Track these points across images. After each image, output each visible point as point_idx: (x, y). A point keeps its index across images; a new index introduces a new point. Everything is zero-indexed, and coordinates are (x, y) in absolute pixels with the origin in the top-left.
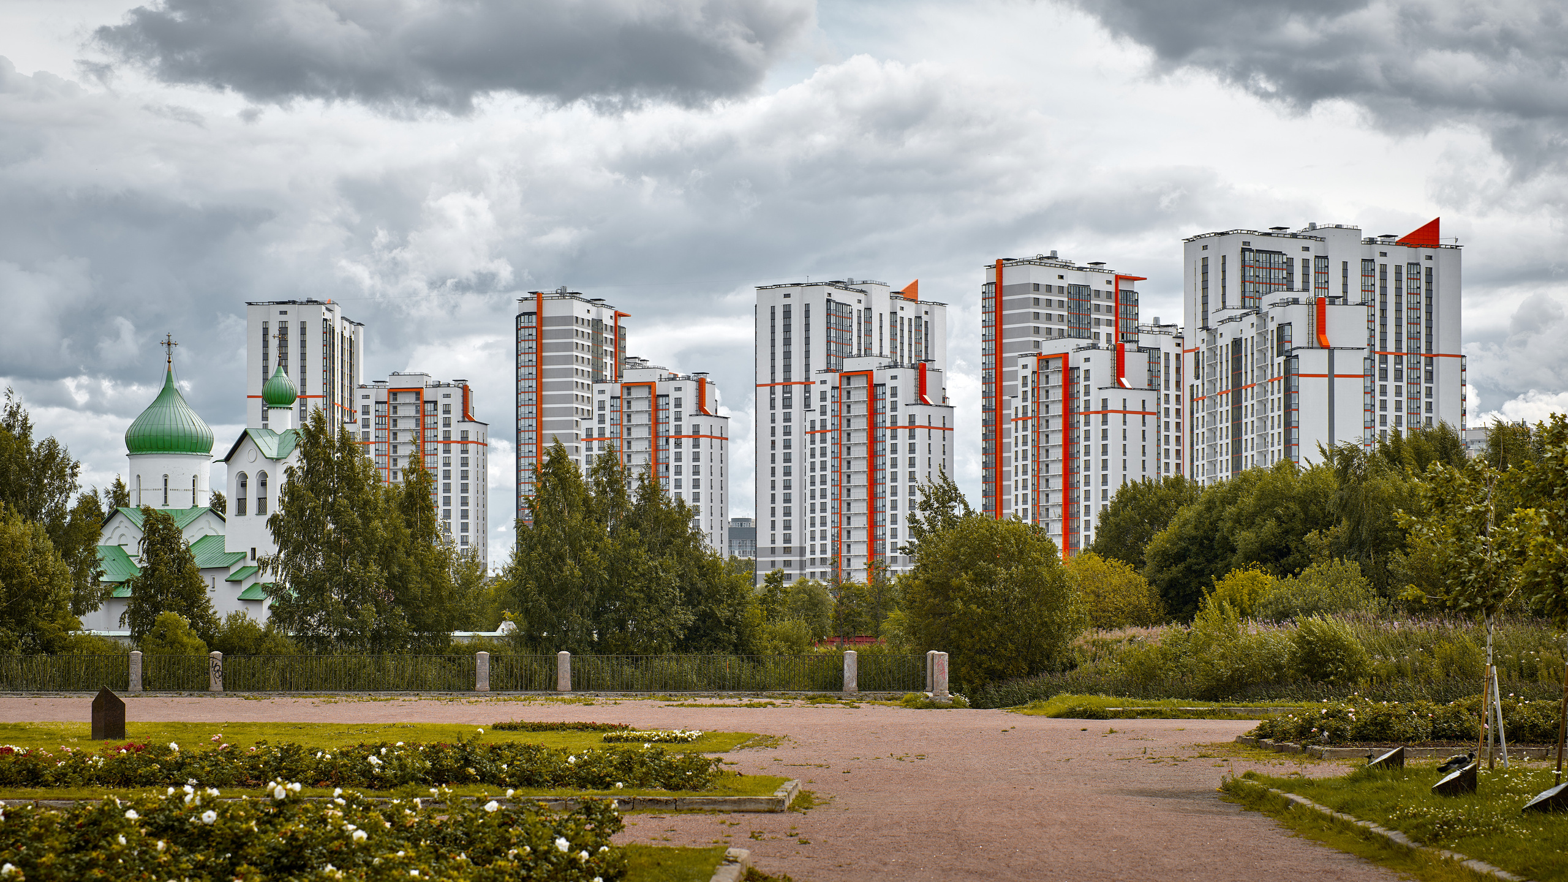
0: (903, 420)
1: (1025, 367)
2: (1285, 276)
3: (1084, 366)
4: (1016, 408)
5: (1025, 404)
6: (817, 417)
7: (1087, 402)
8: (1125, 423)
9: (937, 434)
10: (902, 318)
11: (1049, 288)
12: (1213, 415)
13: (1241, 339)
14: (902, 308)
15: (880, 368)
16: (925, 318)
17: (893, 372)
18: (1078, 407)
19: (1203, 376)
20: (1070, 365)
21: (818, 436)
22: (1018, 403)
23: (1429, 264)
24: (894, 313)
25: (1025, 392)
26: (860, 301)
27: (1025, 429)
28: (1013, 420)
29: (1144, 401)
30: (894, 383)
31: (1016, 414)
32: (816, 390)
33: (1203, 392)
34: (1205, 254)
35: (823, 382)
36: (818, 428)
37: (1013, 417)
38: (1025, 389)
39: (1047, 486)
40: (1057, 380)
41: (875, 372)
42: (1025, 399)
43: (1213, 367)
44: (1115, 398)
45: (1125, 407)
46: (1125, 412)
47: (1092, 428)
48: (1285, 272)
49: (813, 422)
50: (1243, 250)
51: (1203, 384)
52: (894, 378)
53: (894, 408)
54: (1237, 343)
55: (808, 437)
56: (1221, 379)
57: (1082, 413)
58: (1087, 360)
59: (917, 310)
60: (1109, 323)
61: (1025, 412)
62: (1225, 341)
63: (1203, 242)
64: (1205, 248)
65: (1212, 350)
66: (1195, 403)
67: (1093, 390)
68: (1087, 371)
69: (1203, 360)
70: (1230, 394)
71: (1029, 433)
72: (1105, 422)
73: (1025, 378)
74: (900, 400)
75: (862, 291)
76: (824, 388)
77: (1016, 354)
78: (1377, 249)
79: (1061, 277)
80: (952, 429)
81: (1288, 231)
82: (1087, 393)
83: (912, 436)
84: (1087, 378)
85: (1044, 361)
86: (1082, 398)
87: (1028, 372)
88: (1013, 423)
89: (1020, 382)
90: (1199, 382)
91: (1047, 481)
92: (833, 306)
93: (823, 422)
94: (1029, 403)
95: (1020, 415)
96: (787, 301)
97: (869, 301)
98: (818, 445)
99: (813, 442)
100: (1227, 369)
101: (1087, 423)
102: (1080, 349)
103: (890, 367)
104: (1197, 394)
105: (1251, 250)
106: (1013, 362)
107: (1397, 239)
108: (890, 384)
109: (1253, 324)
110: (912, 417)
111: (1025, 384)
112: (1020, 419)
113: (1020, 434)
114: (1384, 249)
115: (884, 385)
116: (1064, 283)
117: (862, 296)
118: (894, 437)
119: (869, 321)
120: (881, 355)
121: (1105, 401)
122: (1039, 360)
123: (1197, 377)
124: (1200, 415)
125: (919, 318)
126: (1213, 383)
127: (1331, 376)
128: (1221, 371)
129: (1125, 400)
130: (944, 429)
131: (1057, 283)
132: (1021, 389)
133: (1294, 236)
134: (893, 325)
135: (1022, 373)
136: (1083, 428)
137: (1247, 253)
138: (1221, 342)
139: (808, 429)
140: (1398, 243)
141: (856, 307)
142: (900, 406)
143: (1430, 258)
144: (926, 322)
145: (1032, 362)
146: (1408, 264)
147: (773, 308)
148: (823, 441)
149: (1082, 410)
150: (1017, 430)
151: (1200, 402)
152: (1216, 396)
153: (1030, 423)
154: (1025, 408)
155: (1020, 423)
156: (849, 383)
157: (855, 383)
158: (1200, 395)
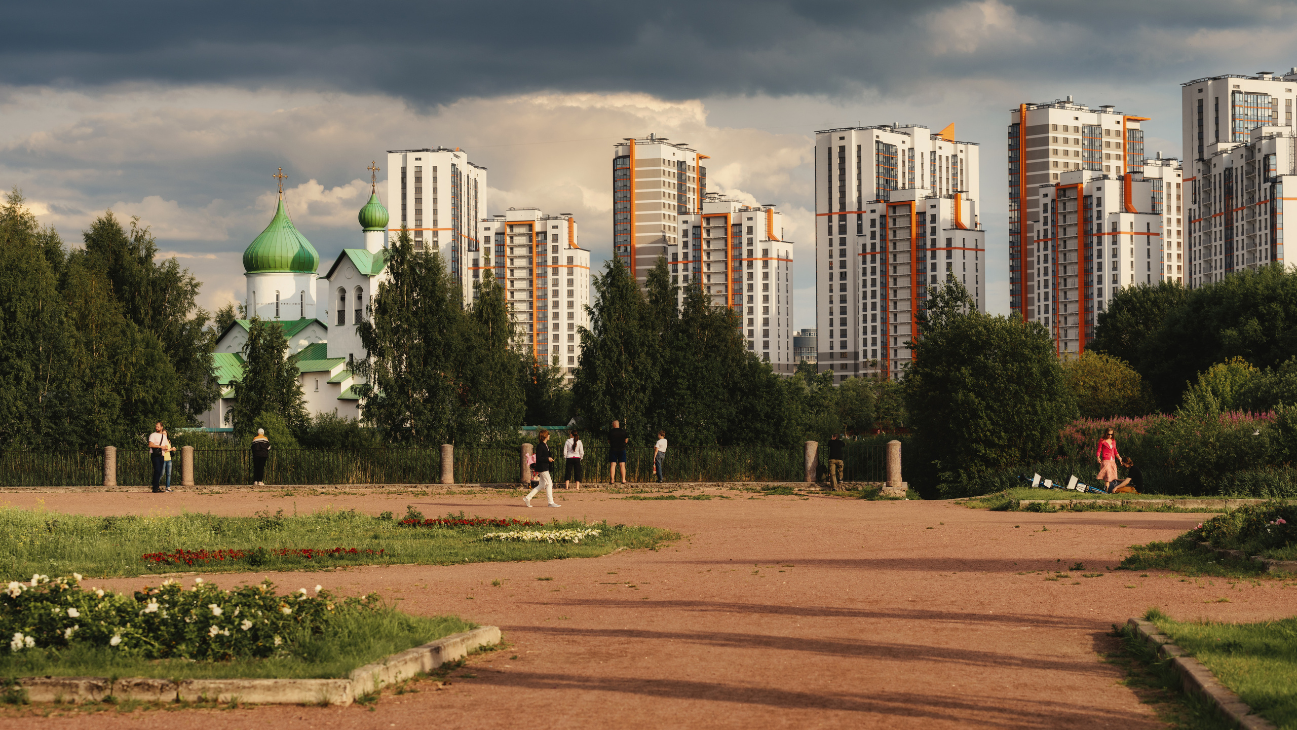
0: (941, 243)
1: (1046, 195)
2: (1270, 114)
3: (1096, 194)
4: (1039, 231)
5: (1046, 227)
6: (869, 242)
7: (1100, 226)
8: (1132, 243)
9: (970, 255)
10: (940, 157)
11: (1066, 128)
12: (1208, 235)
13: (1232, 168)
14: (940, 148)
15: (921, 198)
16: (960, 156)
17: (933, 201)
18: (1092, 229)
19: (1200, 201)
20: (1084, 194)
21: (869, 257)
22: (1040, 226)
24: (933, 153)
25: (1046, 218)
26: (904, 142)
27: (1046, 249)
28: (1035, 241)
29: (1148, 224)
30: (933, 211)
31: (1038, 237)
32: (867, 218)
33: (1199, 214)
34: (1200, 96)
35: (873, 211)
36: (868, 250)
37: (1036, 238)
38: (1045, 215)
39: (1065, 298)
40: (1072, 206)
41: (917, 201)
42: (1045, 223)
43: (1208, 193)
44: (1124, 221)
45: (1132, 229)
46: (1132, 233)
47: (1104, 247)
48: (1270, 111)
49: (864, 246)
50: (1235, 93)
51: (1199, 207)
52: (933, 206)
53: (933, 232)
54: (1229, 172)
55: (860, 258)
56: (1215, 203)
57: (1095, 235)
58: (1099, 189)
59: (956, 149)
60: (1118, 157)
61: (1046, 235)
62: (1218, 171)
63: (1199, 86)
64: (1201, 90)
65: (1207, 179)
66: (1192, 224)
67: (1104, 215)
68: (1099, 199)
69: (1199, 187)
70: (1223, 217)
71: (1049, 252)
72: (1115, 242)
73: (1045, 205)
74: (939, 225)
75: (905, 134)
76: (873, 216)
77: (1038, 185)
79: (1077, 118)
80: (983, 250)
81: (1273, 75)
82: (1099, 218)
83: (949, 256)
84: (1100, 205)
85: (1062, 190)
86: (1096, 221)
87: (1048, 200)
88: (1036, 244)
89: (1041, 209)
90: (1196, 207)
91: (1065, 293)
92: (881, 147)
93: (873, 245)
94: (1049, 227)
95: (1041, 237)
96: (842, 143)
97: (913, 142)
98: (869, 265)
99: (864, 262)
100: (1220, 196)
101: (1100, 243)
102: (1093, 179)
103: (930, 197)
104: (1194, 216)
105: (1240, 92)
106: (1035, 192)
108: (930, 211)
109: (1242, 155)
110: (949, 241)
111: (1045, 211)
112: (1041, 240)
113: (1042, 253)
115: (925, 212)
116: (1079, 124)
117: (905, 137)
118: (934, 256)
119: (911, 159)
120: (923, 188)
121: (1115, 224)
122: (1057, 190)
123: (1195, 203)
124: (1197, 234)
125: (955, 156)
126: (1208, 207)
128: (1215, 197)
129: (1132, 223)
130: (977, 250)
131: (1072, 123)
132: (1042, 215)
133: (1278, 79)
134: (933, 162)
135: (1043, 201)
136: (1095, 248)
137: (1237, 95)
138: (1214, 171)
139: (860, 252)
141: (900, 147)
142: (939, 230)
144: (961, 160)
145: (1051, 191)
147: (830, 149)
148: (873, 261)
149: (1095, 231)
150: (1038, 251)
151: (1197, 223)
152: (1211, 218)
153: (1050, 243)
154: (1046, 231)
155: (1042, 244)
156: (894, 212)
157: (900, 212)
158: (1197, 218)
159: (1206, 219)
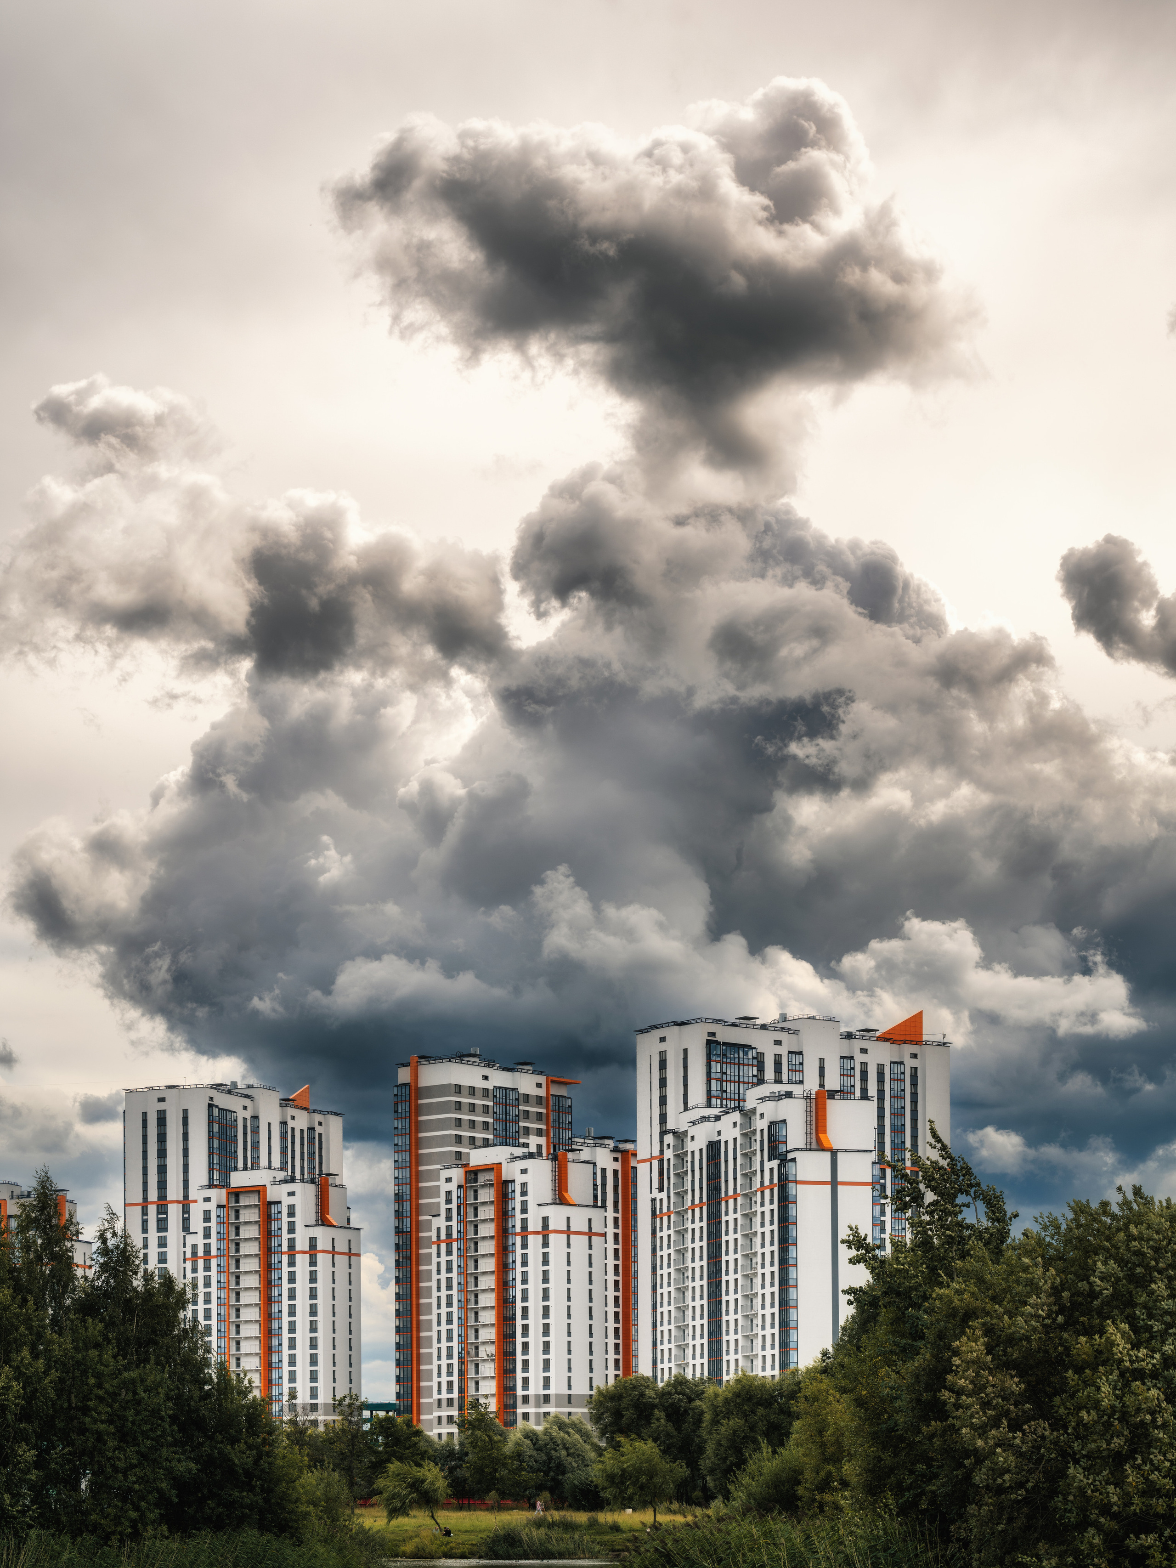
0: (302, 1244)
1: (449, 1180)
2: (755, 1073)
3: (520, 1179)
4: (439, 1229)
5: (449, 1223)
6: (200, 1240)
7: (524, 1221)
8: (569, 1245)
9: (341, 1260)
10: (293, 1129)
11: (472, 1091)
12: (681, 1233)
13: (719, 1141)
14: (293, 1118)
15: (274, 1183)
16: (318, 1130)
17: (290, 1187)
18: (514, 1226)
19: (669, 1188)
20: (503, 1179)
21: (201, 1263)
22: (440, 1222)
23: (914, 1063)
24: (284, 1123)
25: (449, 1211)
26: (245, 1108)
27: (449, 1253)
28: (434, 1243)
29: (590, 1220)
30: (291, 1200)
31: (438, 1236)
32: (196, 1212)
33: (669, 1207)
34: (663, 1047)
35: (207, 1200)
36: (201, 1253)
37: (434, 1239)
38: (449, 1206)
39: (476, 1320)
40: (486, 1195)
41: (269, 1187)
42: (449, 1218)
43: (681, 1176)
44: (557, 1216)
45: (568, 1226)
46: (568, 1232)
47: (530, 1251)
48: (755, 1069)
49: (194, 1247)
50: (709, 1042)
51: (669, 1197)
52: (291, 1194)
53: (292, 1229)
54: (714, 1148)
55: (189, 1265)
56: (693, 1191)
57: (518, 1234)
58: (524, 1171)
59: (311, 1120)
60: (539, 1132)
61: (449, 1235)
62: (697, 1144)
63: (661, 1034)
64: (663, 1040)
65: (680, 1157)
66: (658, 1220)
67: (531, 1207)
68: (524, 1185)
69: (669, 1169)
70: (705, 1208)
71: (454, 1257)
72: (545, 1244)
73: (449, 1193)
74: (299, 1220)
75: (247, 1097)
76: (207, 1206)
77: (438, 1167)
78: (858, 1044)
79: (486, 1078)
80: (359, 1255)
81: (758, 1022)
82: (524, 1210)
83: (313, 1263)
84: (524, 1193)
85: (472, 1174)
86: (519, 1216)
87: (453, 1186)
88: (435, 1247)
89: (442, 1199)
90: (664, 1195)
91: (476, 1313)
92: (216, 1112)
93: (207, 1247)
94: (454, 1223)
95: (443, 1236)
96: (161, 1106)
97: (256, 1108)
98: (201, 1274)
99: (195, 1270)
100: (701, 1179)
101: (524, 1246)
102: (514, 1159)
103: (285, 1181)
104: (661, 1209)
105: (717, 1043)
106: (435, 1176)
107: (878, 1034)
108: (286, 1201)
109: (735, 1124)
110: (313, 1242)
111: (449, 1201)
112: (443, 1241)
113: (444, 1258)
114: (865, 1044)
115: (280, 1202)
116: (489, 1085)
117: (247, 1102)
118: (292, 1263)
119: (256, 1131)
120: (270, 1168)
121: (545, 1220)
122: (466, 1172)
123: (661, 1190)
124: (665, 1233)
125: (312, 1129)
126: (681, 1195)
127: (834, 1183)
128: (693, 1182)
129: (568, 1218)
130: (350, 1254)
131: (480, 1084)
132: (444, 1207)
133: (764, 1027)
134: (283, 1137)
135: (445, 1187)
136: (519, 1251)
137: (713, 1045)
138: (690, 1146)
139: (189, 1255)
140: (879, 1039)
141: (241, 1115)
142: (299, 1227)
143: (914, 1056)
144: (320, 1135)
145: (457, 1174)
146: (892, 1062)
147: (145, 1114)
148: (207, 1268)
149: (518, 1229)
150: (439, 1255)
151: (665, 1219)
152: (686, 1211)
153: (455, 1246)
154: (449, 1228)
155: (443, 1246)
156: (237, 1201)
157: (244, 1201)
158: (665, 1210)
159: (678, 1213)
